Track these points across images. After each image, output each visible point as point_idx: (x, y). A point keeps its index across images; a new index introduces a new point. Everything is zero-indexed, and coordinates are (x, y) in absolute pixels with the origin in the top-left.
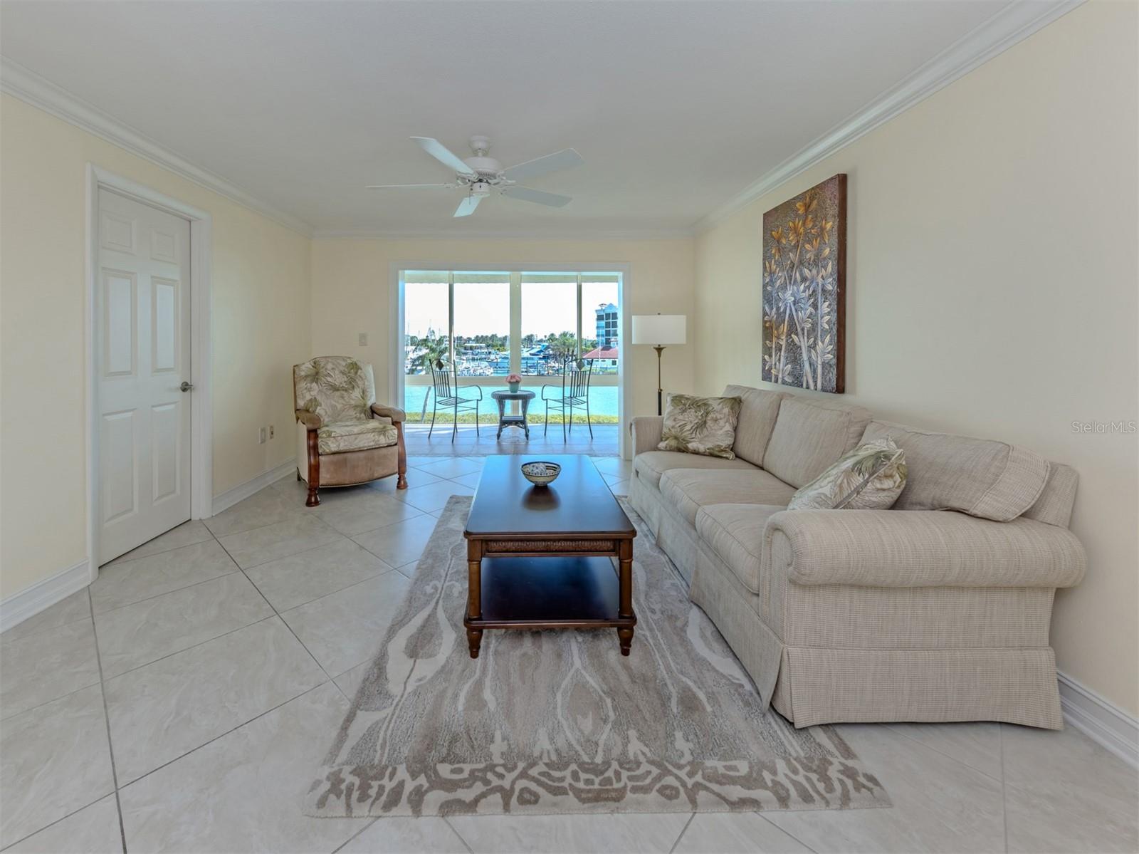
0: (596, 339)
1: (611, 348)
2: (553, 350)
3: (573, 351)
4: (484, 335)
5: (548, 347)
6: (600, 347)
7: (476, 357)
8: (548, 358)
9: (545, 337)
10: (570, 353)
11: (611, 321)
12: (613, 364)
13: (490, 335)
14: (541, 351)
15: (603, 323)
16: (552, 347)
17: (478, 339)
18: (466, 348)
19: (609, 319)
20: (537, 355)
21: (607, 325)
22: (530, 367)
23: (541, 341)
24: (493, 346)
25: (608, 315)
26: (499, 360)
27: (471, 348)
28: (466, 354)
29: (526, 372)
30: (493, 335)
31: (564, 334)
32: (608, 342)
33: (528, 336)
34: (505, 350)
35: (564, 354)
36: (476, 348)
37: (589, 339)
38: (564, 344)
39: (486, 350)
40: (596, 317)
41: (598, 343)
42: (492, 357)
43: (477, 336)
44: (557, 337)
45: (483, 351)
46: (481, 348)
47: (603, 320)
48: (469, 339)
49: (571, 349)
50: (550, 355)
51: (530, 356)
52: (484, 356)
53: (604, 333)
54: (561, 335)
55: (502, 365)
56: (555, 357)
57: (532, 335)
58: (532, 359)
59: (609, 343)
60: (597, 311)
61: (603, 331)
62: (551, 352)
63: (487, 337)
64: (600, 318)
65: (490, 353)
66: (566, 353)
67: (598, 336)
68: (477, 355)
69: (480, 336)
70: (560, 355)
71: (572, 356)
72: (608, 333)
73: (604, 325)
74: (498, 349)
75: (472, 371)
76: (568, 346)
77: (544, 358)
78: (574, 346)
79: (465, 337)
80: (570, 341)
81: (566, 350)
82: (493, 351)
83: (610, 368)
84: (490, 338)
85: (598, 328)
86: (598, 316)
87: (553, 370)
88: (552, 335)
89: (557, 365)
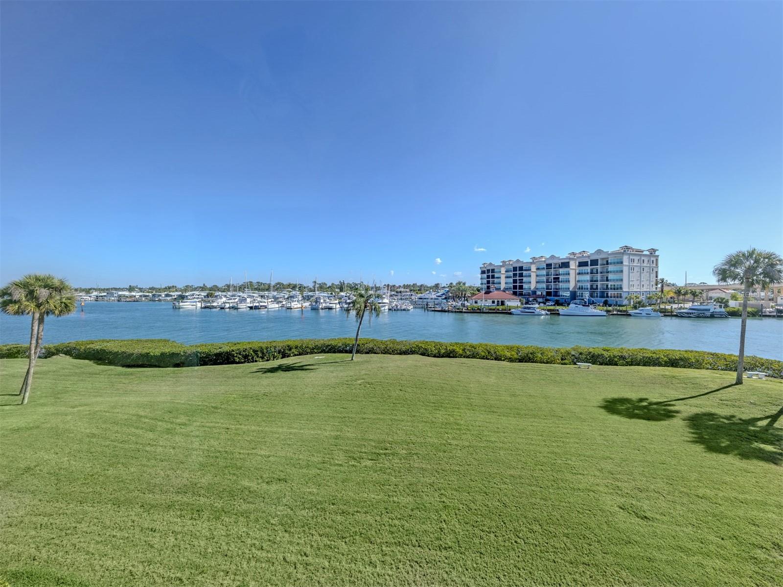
0: (480, 286)
1: (491, 292)
2: (451, 293)
3: (465, 295)
4: (409, 284)
5: (448, 291)
6: (484, 292)
7: (403, 298)
8: (449, 299)
9: (447, 285)
10: (463, 296)
11: (490, 274)
12: (493, 303)
13: (412, 284)
14: (444, 294)
15: (485, 276)
16: (451, 291)
17: (405, 287)
18: (397, 292)
19: (489, 273)
20: (441, 297)
21: (488, 277)
22: (437, 304)
23: (444, 287)
24: (414, 291)
25: (488, 271)
26: (416, 300)
27: (400, 292)
28: (397, 295)
29: (434, 308)
30: (414, 284)
31: (459, 283)
32: (488, 287)
33: (436, 285)
34: (421, 293)
35: (459, 296)
36: (404, 292)
37: (476, 286)
38: (459, 289)
39: (409, 293)
40: (480, 272)
41: (482, 289)
42: (413, 297)
43: (404, 285)
44: (454, 284)
45: (407, 294)
46: (406, 292)
47: (485, 273)
48: (400, 286)
49: (464, 293)
50: (450, 296)
51: (436, 297)
52: (408, 297)
53: (486, 282)
54: (457, 284)
55: (418, 303)
56: (453, 298)
57: (438, 284)
58: (438, 299)
59: (489, 289)
60: (481, 268)
61: (485, 281)
62: (450, 295)
63: (410, 285)
64: (483, 272)
65: (412, 295)
66: (460, 295)
67: (482, 284)
68: (404, 296)
69: (406, 285)
70: (456, 296)
71: (464, 297)
72: (488, 282)
73: (486, 277)
74: (417, 293)
75: (399, 307)
76: (462, 291)
77: (446, 298)
78: (465, 291)
79: (397, 286)
80: (464, 288)
81: (461, 293)
82: (413, 294)
83: (490, 306)
84: (412, 286)
85: (481, 279)
86: (482, 271)
87: (451, 307)
88: (451, 284)
89: (454, 303)
